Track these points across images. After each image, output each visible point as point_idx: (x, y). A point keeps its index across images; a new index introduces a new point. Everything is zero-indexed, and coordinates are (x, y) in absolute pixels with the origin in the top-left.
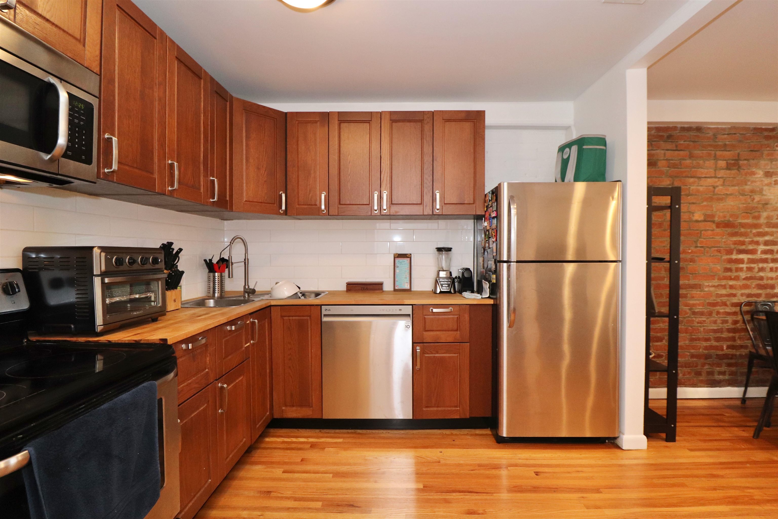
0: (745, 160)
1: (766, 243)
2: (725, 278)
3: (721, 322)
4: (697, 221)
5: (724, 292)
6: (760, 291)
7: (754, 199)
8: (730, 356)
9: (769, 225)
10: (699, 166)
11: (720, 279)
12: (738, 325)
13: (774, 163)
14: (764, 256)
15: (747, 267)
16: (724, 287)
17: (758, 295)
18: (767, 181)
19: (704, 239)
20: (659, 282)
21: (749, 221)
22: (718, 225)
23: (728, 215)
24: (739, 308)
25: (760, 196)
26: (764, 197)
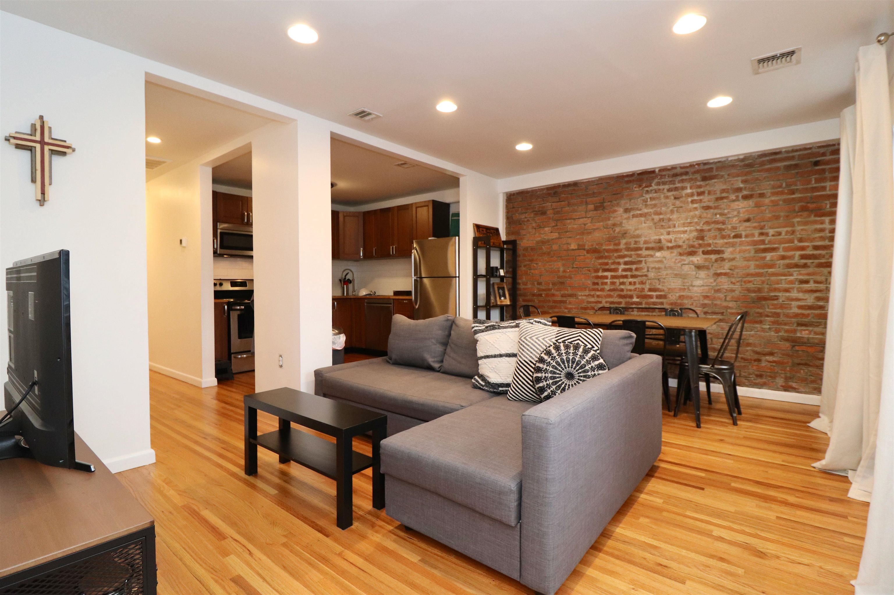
0: (609, 202)
1: (626, 263)
2: (594, 290)
4: (573, 250)
5: (592, 300)
6: (621, 300)
7: (615, 230)
9: (628, 249)
10: (574, 211)
11: (590, 290)
13: (633, 201)
14: (624, 273)
15: (610, 282)
16: (593, 296)
17: (620, 303)
18: (625, 216)
19: (579, 262)
20: (548, 292)
21: (611, 247)
22: (588, 252)
23: (595, 244)
25: (620, 228)
26: (623, 228)
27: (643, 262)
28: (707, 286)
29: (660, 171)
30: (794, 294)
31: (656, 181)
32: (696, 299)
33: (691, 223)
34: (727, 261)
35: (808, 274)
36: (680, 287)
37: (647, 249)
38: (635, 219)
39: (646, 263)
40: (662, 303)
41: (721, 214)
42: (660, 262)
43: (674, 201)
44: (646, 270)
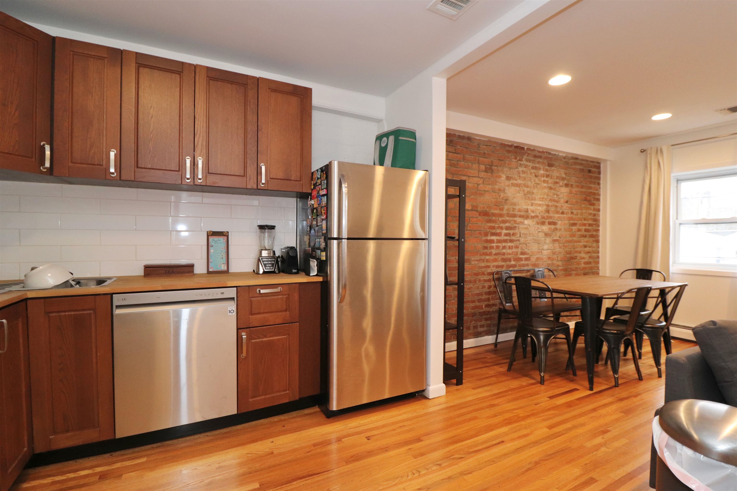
0: (496, 166)
1: (507, 228)
2: (484, 254)
3: (481, 287)
4: (467, 210)
5: (483, 264)
6: (503, 264)
7: (500, 196)
8: (487, 313)
9: (509, 215)
10: (469, 167)
11: (480, 255)
12: (491, 289)
13: (512, 170)
14: (505, 238)
15: (496, 246)
16: (483, 261)
17: (502, 266)
18: (507, 183)
19: (472, 224)
21: (497, 212)
22: (480, 214)
23: (486, 206)
24: (492, 276)
25: (503, 194)
26: (506, 195)
27: (517, 228)
28: (550, 249)
29: (527, 149)
30: (583, 255)
31: (525, 157)
32: (545, 260)
33: (543, 198)
34: (558, 231)
35: (587, 242)
36: (537, 250)
37: (520, 216)
38: (513, 188)
39: (518, 229)
40: (528, 265)
41: (557, 195)
42: (527, 228)
43: (535, 178)
44: (519, 235)
